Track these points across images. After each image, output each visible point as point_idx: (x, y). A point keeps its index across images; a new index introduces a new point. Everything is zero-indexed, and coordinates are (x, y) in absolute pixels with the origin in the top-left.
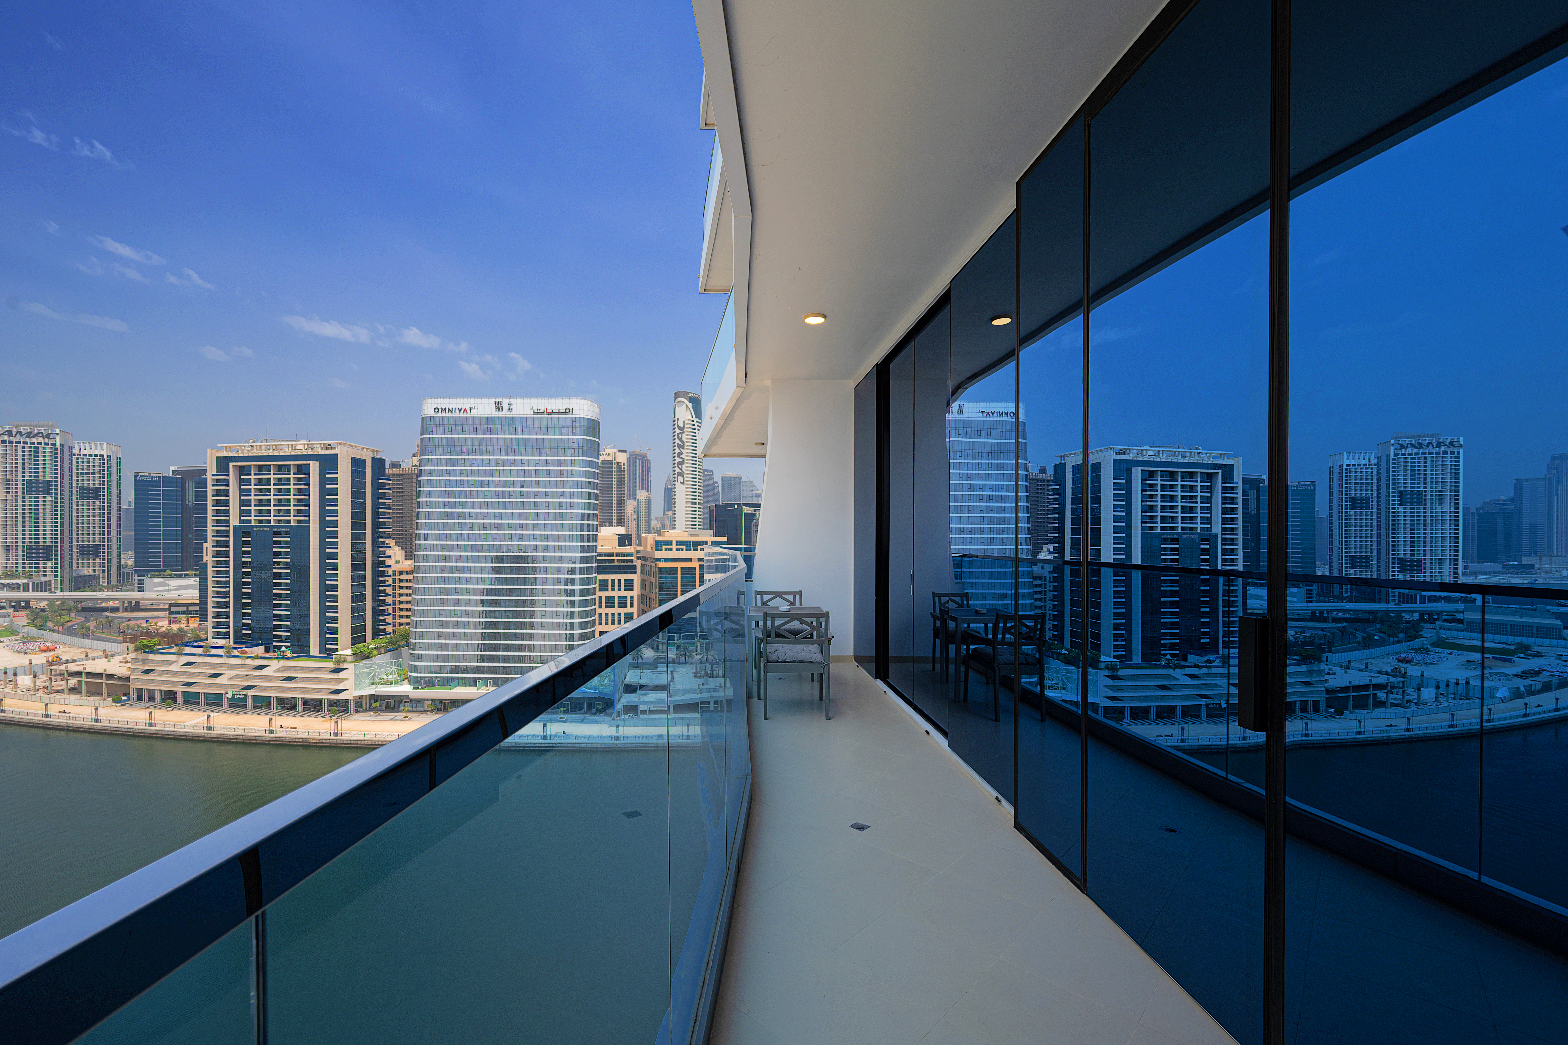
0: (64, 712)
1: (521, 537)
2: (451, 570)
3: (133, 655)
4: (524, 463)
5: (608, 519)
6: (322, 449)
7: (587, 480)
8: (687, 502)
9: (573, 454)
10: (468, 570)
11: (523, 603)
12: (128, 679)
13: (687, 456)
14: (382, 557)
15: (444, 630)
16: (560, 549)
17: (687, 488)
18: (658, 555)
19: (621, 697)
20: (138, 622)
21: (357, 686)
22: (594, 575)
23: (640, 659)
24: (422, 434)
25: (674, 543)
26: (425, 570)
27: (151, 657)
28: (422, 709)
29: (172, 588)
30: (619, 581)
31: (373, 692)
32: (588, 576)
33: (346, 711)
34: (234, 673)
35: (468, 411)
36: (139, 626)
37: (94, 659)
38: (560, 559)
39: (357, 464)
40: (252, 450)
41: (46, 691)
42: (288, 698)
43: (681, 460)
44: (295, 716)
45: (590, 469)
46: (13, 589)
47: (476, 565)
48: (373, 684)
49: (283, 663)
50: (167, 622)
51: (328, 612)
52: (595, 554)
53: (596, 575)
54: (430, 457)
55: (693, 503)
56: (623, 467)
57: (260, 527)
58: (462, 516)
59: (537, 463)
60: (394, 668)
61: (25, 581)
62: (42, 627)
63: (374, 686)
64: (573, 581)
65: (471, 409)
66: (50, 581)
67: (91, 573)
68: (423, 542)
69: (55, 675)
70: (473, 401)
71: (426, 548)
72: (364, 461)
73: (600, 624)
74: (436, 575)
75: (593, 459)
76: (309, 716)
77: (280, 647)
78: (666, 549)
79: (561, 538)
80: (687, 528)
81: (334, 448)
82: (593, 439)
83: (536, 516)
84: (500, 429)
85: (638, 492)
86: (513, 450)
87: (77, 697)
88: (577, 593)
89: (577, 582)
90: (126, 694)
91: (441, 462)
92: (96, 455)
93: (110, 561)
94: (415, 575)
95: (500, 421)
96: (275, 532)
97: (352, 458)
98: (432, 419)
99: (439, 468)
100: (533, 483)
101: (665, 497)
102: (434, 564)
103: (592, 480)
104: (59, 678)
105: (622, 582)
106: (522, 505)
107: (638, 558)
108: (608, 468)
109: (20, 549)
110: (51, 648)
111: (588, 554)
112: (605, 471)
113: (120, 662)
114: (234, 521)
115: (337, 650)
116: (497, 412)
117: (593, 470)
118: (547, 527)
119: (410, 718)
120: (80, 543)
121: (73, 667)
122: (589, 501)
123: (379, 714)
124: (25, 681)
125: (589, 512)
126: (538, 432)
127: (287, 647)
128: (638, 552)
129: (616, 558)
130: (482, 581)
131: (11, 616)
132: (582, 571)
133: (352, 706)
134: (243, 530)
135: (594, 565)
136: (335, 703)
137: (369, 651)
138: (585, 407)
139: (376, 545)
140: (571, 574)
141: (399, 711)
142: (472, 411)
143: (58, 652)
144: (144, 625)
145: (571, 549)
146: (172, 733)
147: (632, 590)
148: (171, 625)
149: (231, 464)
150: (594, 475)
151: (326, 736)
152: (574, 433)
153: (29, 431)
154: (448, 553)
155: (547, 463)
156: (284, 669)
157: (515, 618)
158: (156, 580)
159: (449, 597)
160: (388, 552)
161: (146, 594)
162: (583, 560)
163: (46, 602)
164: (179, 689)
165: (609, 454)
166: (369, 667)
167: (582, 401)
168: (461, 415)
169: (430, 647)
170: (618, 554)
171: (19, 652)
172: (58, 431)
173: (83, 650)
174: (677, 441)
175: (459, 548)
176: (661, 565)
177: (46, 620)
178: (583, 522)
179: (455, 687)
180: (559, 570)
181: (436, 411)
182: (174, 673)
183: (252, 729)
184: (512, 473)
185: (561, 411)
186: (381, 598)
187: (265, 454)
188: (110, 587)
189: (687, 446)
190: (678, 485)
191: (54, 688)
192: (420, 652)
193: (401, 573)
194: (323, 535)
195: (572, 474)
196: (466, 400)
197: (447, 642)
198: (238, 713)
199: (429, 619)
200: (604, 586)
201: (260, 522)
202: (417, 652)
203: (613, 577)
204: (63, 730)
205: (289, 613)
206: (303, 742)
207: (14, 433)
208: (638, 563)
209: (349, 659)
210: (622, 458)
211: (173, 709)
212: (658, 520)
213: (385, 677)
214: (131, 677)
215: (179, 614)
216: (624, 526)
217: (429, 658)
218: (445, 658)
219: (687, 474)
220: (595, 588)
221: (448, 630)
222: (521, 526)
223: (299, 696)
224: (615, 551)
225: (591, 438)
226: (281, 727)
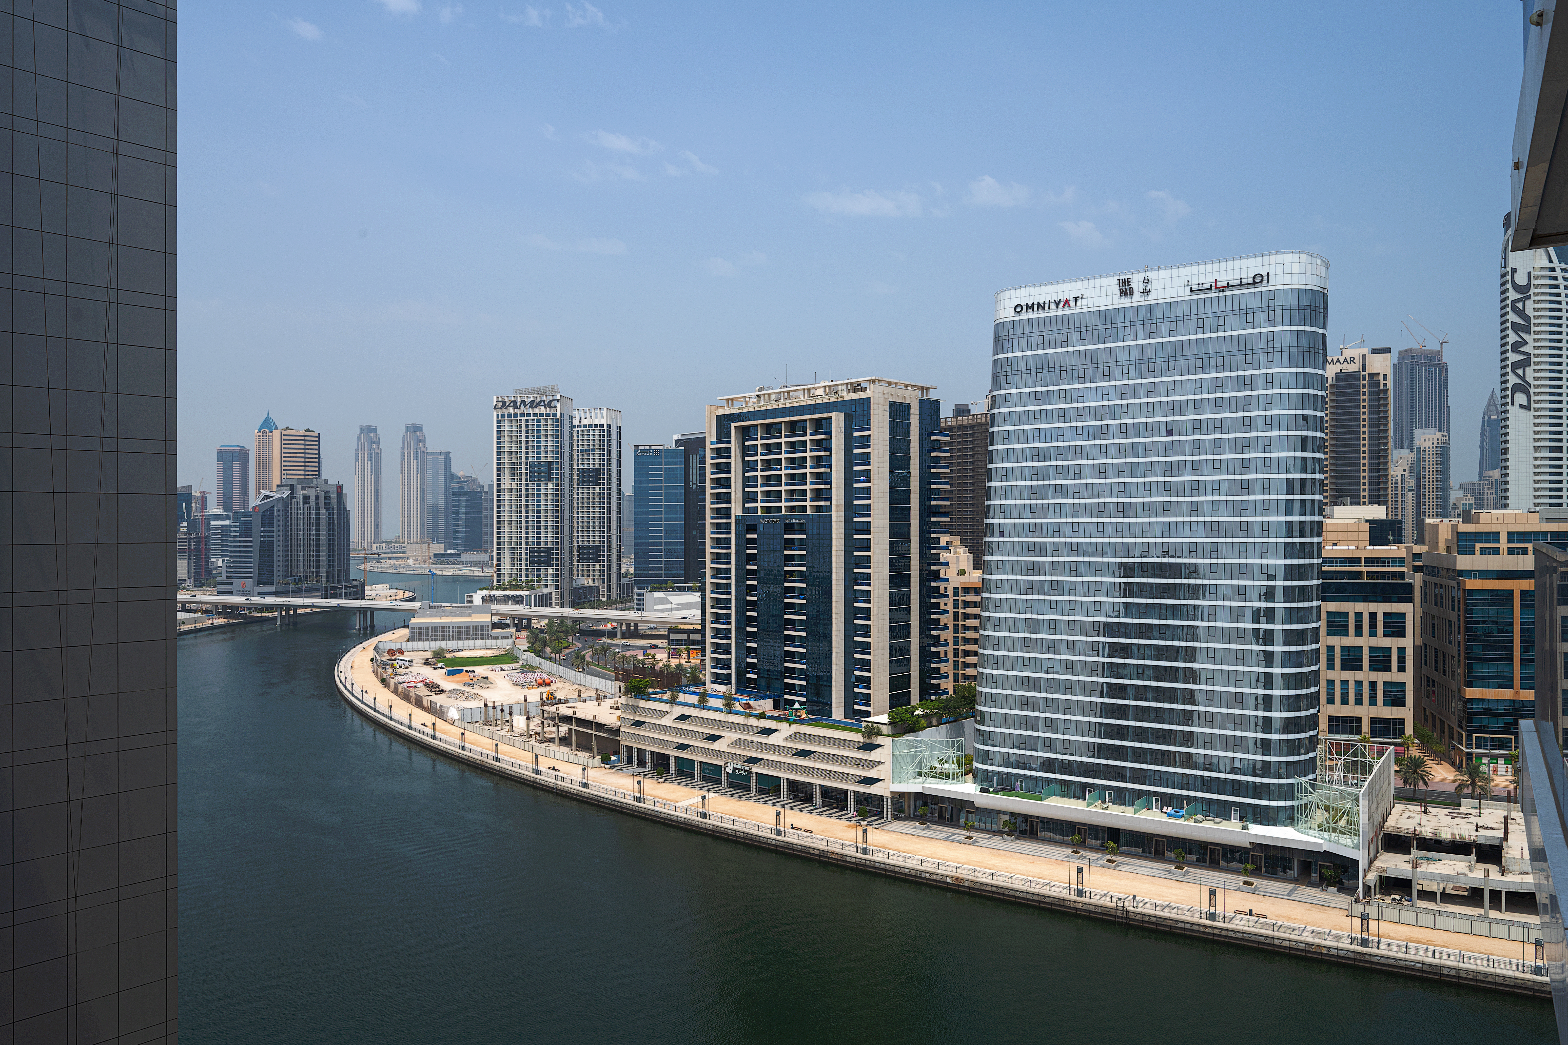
0: (554, 769)
1: (1167, 529)
2: (1041, 588)
3: (623, 700)
4: (1171, 388)
5: (1350, 490)
6: (849, 391)
7: (1300, 412)
8: (1536, 449)
9: (1270, 363)
10: (1073, 588)
11: (1174, 653)
12: (617, 732)
13: (1535, 348)
14: (935, 565)
15: (1031, 694)
16: (1243, 551)
17: (1535, 417)
18: (1463, 562)
19: (1375, 858)
20: (634, 653)
21: (897, 776)
22: (1315, 603)
23: (1421, 783)
24: (996, 353)
25: (1504, 538)
26: (1000, 586)
27: (642, 704)
28: (994, 827)
29: (674, 606)
30: (1373, 616)
31: (918, 789)
32: (1301, 605)
33: (880, 814)
34: (735, 736)
35: (1072, 303)
36: (635, 658)
37: (584, 701)
38: (1243, 571)
39: (898, 411)
40: (759, 401)
41: (539, 738)
42: (803, 783)
43: (1522, 357)
44: (810, 812)
45: (1306, 391)
46: (517, 602)
47: (1086, 579)
48: (920, 774)
49: (795, 728)
50: (666, 655)
51: (857, 652)
52: (1315, 561)
53: (1319, 603)
54: (1008, 391)
55: (1552, 449)
56: (1382, 382)
57: (769, 517)
58: (1060, 491)
59: (1198, 386)
60: (951, 752)
61: (527, 593)
62: (539, 654)
63: (920, 779)
64: (1270, 615)
65: (1076, 299)
66: (551, 593)
67: (591, 583)
68: (996, 539)
69: (546, 719)
70: (1079, 284)
71: (1001, 550)
72: (908, 406)
73: (1331, 701)
74: (1018, 597)
75: (1312, 371)
76: (829, 816)
77: (793, 702)
78: (1483, 551)
79: (1245, 529)
80: (1536, 505)
81: (865, 389)
82: (1313, 329)
83: (1196, 487)
84: (1127, 329)
85: (1418, 432)
86: (1152, 365)
87: (566, 750)
88: (1278, 638)
89: (1279, 615)
90: (616, 753)
91: (1025, 399)
92: (596, 426)
93: (609, 567)
94: (985, 595)
95: (1128, 314)
96: (787, 526)
97: (891, 404)
98: (1012, 325)
99: (1022, 409)
100: (1190, 426)
101: (1482, 441)
102: (1014, 577)
103: (1311, 413)
104: (551, 723)
105: (1380, 618)
106: (1168, 468)
107: (1417, 569)
108: (1350, 387)
109: (524, 552)
110: (547, 681)
111: (1302, 561)
112: (1343, 394)
113: (612, 708)
114: (737, 510)
115: (868, 713)
116: (1123, 300)
117: (1311, 391)
118: (1216, 507)
119: (976, 841)
120: (580, 543)
121: (564, 710)
122: (1304, 454)
123: (928, 827)
124: (520, 722)
125: (1304, 476)
126: (1200, 328)
127: (801, 703)
128: (1417, 556)
129: (1365, 569)
130: (1097, 608)
131: (514, 637)
132: (1290, 594)
133: (888, 807)
134: (747, 524)
135: (1315, 582)
136: (866, 799)
137: (914, 719)
138: (1296, 268)
139: (927, 544)
140: (1266, 601)
141: (958, 826)
142: (1079, 303)
143: (553, 687)
144: (640, 657)
145: (1265, 551)
146: (663, 815)
147: (1403, 635)
148: (671, 660)
149: (733, 425)
150: (1316, 402)
151: (850, 851)
152: (1271, 322)
153: (532, 399)
154: (1037, 559)
155: (1218, 385)
156: (797, 736)
157: (1157, 679)
158: (657, 595)
159: (1040, 636)
160: (945, 556)
161: (646, 615)
162: (1290, 572)
163: (546, 621)
164: (673, 753)
165: (1352, 360)
166: (914, 747)
167: (1288, 257)
168: (1060, 313)
169: (1007, 721)
170: (1369, 561)
171: (517, 685)
172: (558, 397)
173: (577, 687)
174: (1513, 317)
175: (1056, 549)
176: (1471, 584)
177: (544, 644)
178: (1290, 497)
179: (1049, 796)
180: (1241, 592)
181: (1018, 310)
182: (665, 729)
183: (755, 825)
184: (1150, 409)
185: (1244, 281)
186: (933, 633)
187: (775, 407)
188: (610, 604)
189: (1536, 325)
190: (1514, 412)
191: (546, 735)
192: (992, 729)
193: (967, 591)
194: (850, 528)
195: (1269, 402)
196: (1067, 286)
197: (1036, 714)
198: (740, 797)
199: (1005, 673)
200: (1337, 624)
201: (768, 509)
202: (986, 729)
203: (1359, 607)
204: (552, 792)
205: (804, 650)
206: (819, 856)
207: (519, 404)
208: (1417, 580)
209: (885, 730)
210: (1381, 365)
211: (665, 780)
212: (1466, 488)
213: (938, 766)
214: (622, 729)
215: (679, 645)
216: (1385, 503)
217: (1007, 741)
218: (1031, 743)
219: (1536, 386)
220: (1318, 628)
221: (1037, 695)
222: (1167, 509)
223: (817, 781)
224: (1362, 555)
225: (1308, 328)
226: (792, 828)
